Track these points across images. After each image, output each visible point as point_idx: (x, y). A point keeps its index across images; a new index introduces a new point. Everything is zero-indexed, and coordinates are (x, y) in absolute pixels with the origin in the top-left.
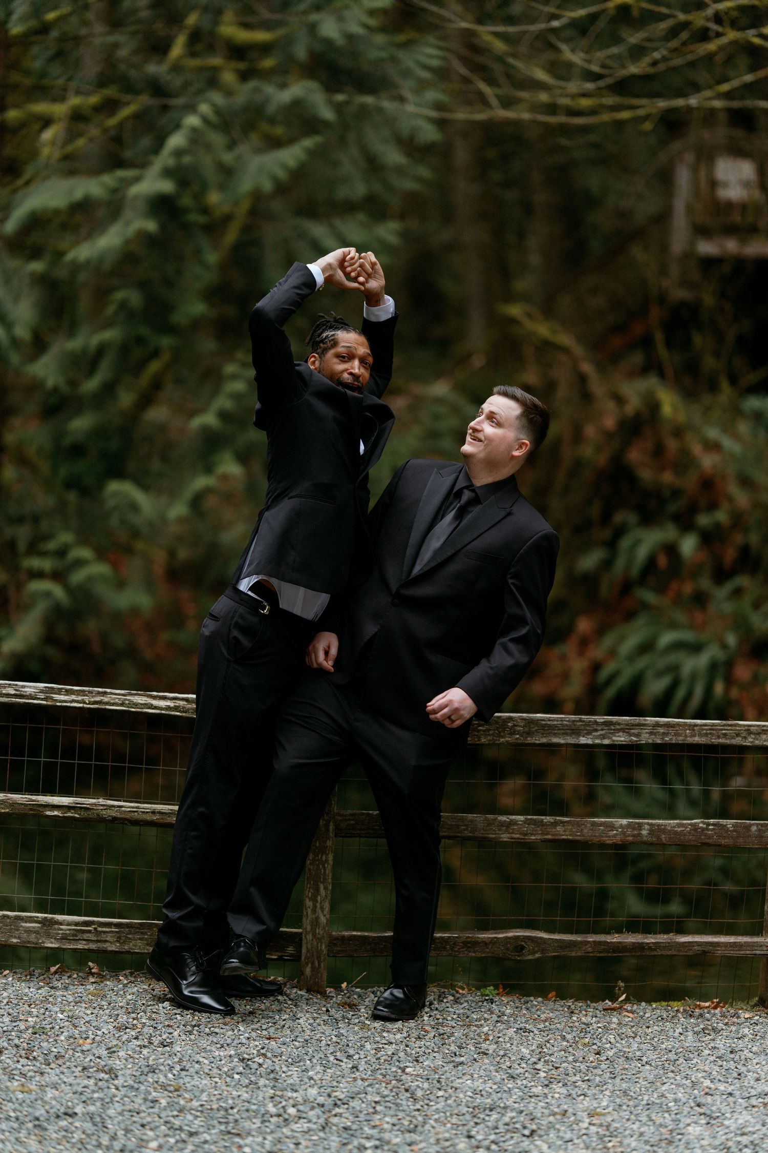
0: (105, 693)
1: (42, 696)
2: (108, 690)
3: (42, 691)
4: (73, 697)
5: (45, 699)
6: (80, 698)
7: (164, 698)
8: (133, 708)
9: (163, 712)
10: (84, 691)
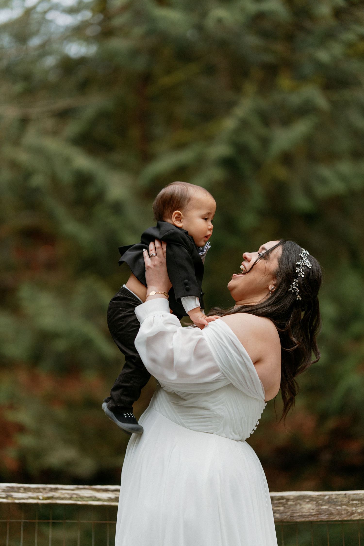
0: (57, 489)
1: (4, 495)
2: (59, 486)
3: (4, 491)
4: (30, 494)
5: (6, 498)
6: (35, 495)
7: (106, 490)
8: (80, 501)
9: (106, 503)
10: (38, 489)
